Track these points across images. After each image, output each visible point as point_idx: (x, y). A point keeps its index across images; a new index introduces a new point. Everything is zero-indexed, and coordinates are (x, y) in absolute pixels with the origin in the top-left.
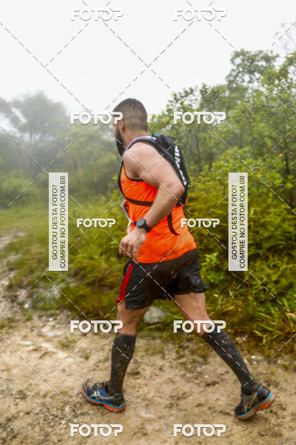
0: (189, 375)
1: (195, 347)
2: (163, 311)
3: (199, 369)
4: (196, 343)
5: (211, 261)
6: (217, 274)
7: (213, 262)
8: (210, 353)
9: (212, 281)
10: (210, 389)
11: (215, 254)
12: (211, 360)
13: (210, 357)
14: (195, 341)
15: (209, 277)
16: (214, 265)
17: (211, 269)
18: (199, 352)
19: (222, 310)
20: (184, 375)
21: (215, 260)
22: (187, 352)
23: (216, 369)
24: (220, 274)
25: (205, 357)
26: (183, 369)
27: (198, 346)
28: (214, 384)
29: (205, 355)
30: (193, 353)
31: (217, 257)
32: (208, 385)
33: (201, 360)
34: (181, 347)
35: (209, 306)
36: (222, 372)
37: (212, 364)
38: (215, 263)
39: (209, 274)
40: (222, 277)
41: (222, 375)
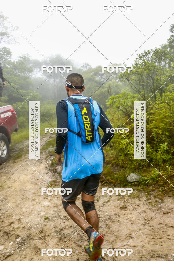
0: (154, 208)
1: (157, 194)
2: (138, 176)
3: (159, 206)
4: (157, 192)
5: (164, 147)
6: (167, 155)
7: (165, 148)
8: (165, 197)
9: (165, 158)
10: (166, 215)
11: (166, 144)
12: (165, 201)
13: (165, 200)
14: (156, 191)
15: (163, 156)
16: (165, 150)
17: (164, 152)
18: (159, 196)
19: (171, 174)
20: (151, 209)
21: (166, 147)
22: (152, 197)
23: (169, 206)
24: (169, 155)
25: (162, 199)
26: (150, 205)
27: (158, 194)
28: (168, 213)
29: (162, 198)
30: (155, 197)
31: (167, 145)
32: (165, 214)
33: (160, 201)
34: (149, 194)
35: (163, 172)
36: (172, 207)
37: (167, 203)
38: (166, 149)
39: (163, 155)
40: (170, 157)
41: (172, 208)
